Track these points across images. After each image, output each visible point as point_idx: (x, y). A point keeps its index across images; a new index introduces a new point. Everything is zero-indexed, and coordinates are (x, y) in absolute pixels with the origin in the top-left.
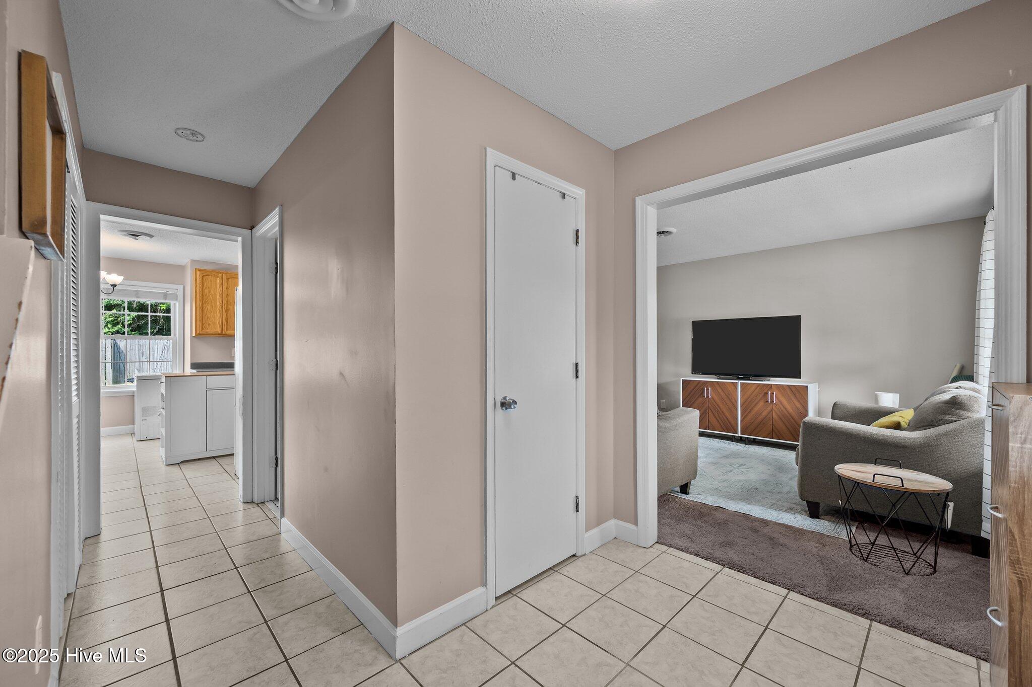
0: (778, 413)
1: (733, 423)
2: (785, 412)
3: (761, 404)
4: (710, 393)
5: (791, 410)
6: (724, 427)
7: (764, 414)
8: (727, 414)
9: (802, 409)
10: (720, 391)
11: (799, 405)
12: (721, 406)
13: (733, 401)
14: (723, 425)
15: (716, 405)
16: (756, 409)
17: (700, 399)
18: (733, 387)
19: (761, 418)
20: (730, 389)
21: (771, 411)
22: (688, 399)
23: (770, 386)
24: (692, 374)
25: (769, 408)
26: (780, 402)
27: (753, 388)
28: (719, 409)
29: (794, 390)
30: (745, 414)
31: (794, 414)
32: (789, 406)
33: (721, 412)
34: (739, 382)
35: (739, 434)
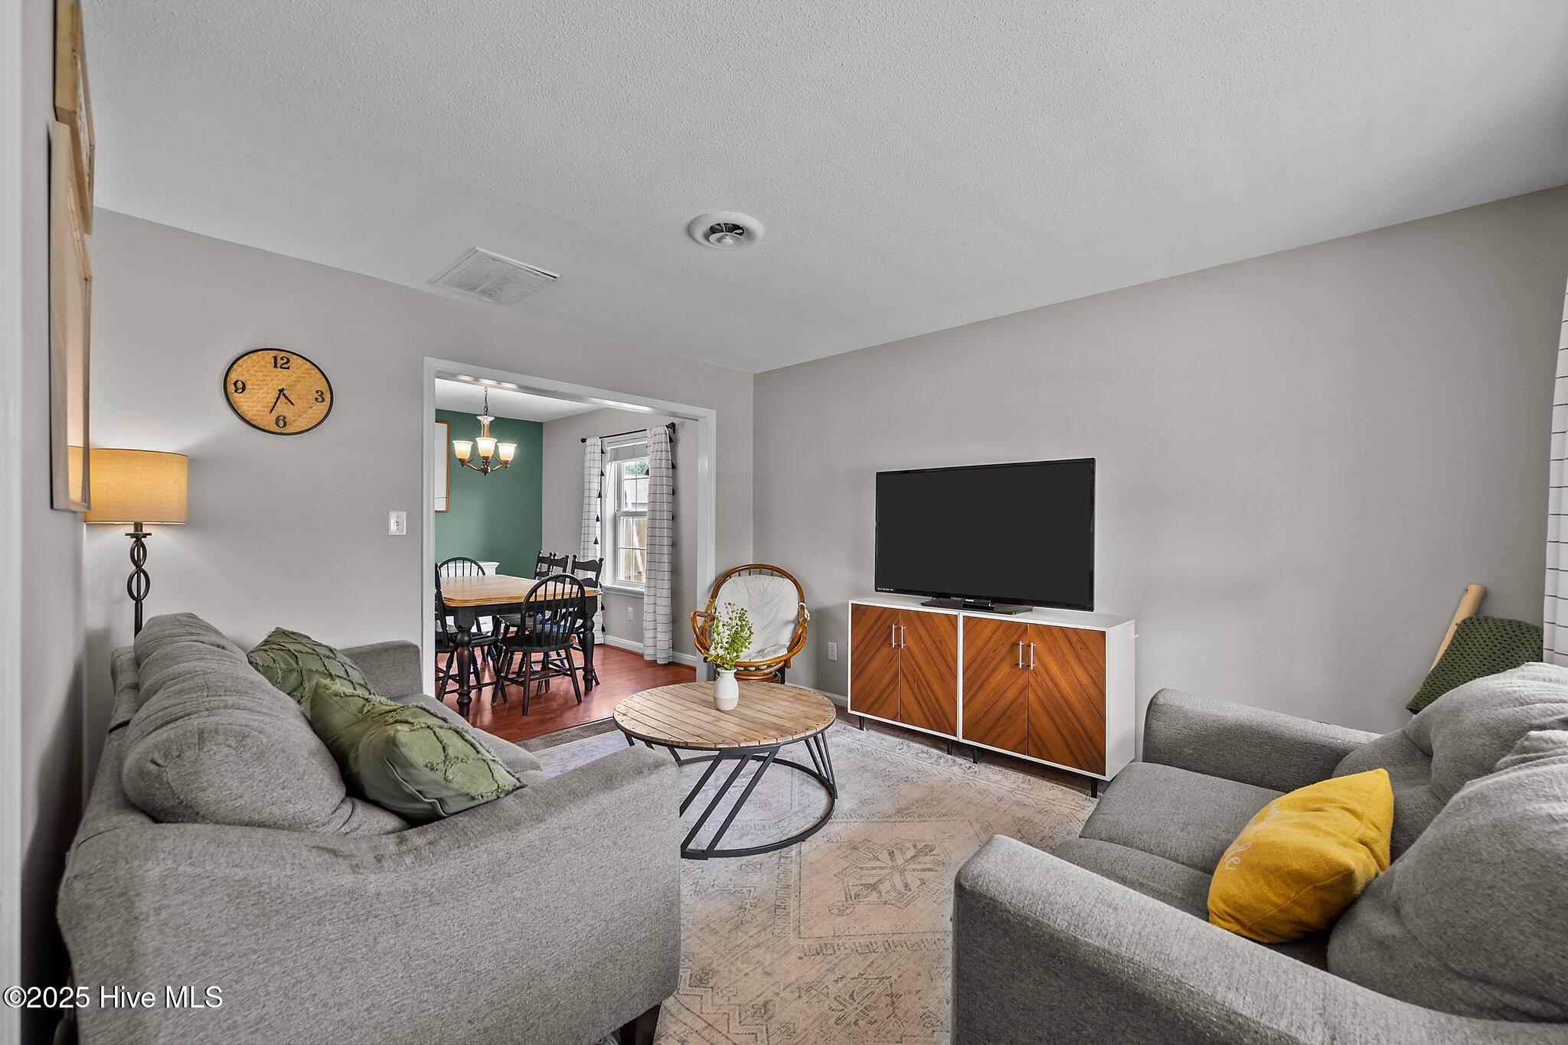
0: (1041, 695)
1: (947, 709)
2: (1056, 694)
3: (1005, 669)
4: (902, 637)
5: (1067, 690)
6: (931, 720)
7: (1011, 694)
8: (935, 686)
9: (1093, 692)
10: (923, 633)
11: (1084, 679)
12: (925, 668)
13: (949, 658)
14: (928, 714)
15: (915, 666)
16: (995, 680)
17: (885, 650)
18: (948, 626)
19: (1004, 702)
20: (942, 630)
21: (1025, 688)
22: (861, 647)
23: (1023, 628)
24: (877, 590)
25: (1021, 682)
26: (1044, 667)
27: (988, 632)
28: (921, 675)
29: (1074, 639)
30: (972, 693)
31: (1073, 699)
32: (1066, 679)
33: (924, 682)
34: (961, 614)
35: (960, 738)
